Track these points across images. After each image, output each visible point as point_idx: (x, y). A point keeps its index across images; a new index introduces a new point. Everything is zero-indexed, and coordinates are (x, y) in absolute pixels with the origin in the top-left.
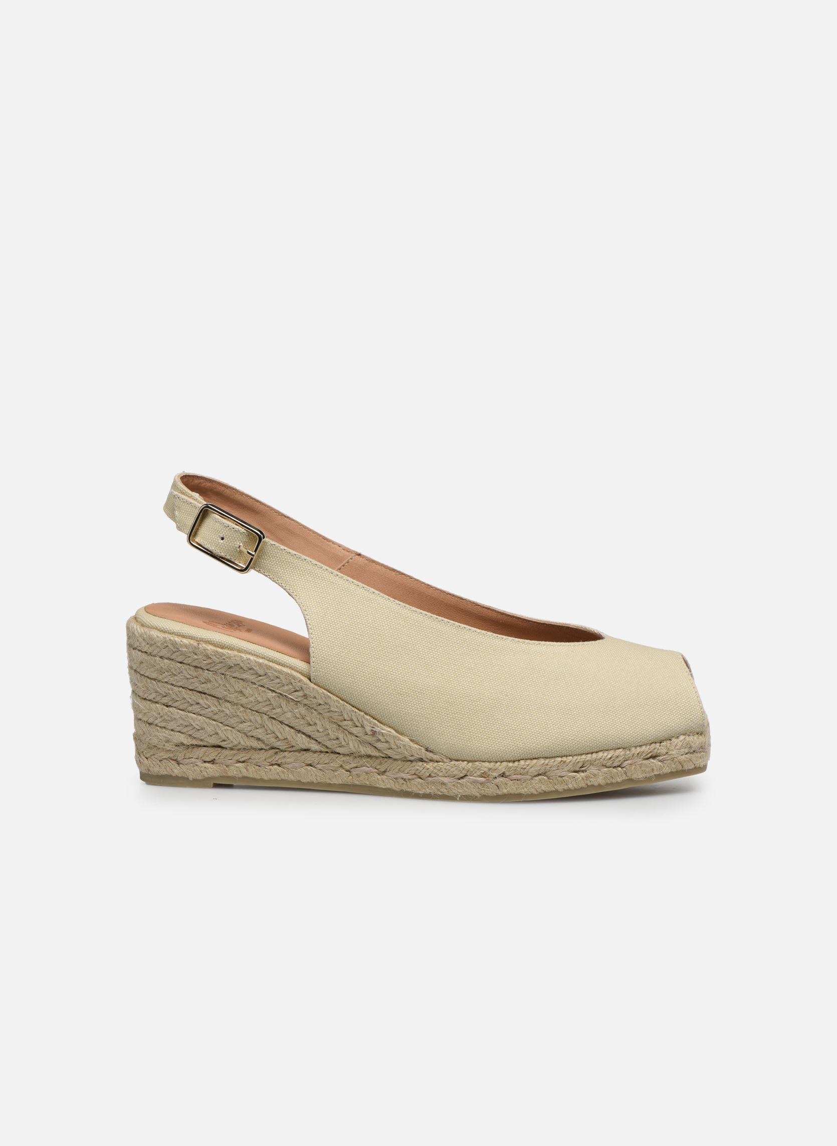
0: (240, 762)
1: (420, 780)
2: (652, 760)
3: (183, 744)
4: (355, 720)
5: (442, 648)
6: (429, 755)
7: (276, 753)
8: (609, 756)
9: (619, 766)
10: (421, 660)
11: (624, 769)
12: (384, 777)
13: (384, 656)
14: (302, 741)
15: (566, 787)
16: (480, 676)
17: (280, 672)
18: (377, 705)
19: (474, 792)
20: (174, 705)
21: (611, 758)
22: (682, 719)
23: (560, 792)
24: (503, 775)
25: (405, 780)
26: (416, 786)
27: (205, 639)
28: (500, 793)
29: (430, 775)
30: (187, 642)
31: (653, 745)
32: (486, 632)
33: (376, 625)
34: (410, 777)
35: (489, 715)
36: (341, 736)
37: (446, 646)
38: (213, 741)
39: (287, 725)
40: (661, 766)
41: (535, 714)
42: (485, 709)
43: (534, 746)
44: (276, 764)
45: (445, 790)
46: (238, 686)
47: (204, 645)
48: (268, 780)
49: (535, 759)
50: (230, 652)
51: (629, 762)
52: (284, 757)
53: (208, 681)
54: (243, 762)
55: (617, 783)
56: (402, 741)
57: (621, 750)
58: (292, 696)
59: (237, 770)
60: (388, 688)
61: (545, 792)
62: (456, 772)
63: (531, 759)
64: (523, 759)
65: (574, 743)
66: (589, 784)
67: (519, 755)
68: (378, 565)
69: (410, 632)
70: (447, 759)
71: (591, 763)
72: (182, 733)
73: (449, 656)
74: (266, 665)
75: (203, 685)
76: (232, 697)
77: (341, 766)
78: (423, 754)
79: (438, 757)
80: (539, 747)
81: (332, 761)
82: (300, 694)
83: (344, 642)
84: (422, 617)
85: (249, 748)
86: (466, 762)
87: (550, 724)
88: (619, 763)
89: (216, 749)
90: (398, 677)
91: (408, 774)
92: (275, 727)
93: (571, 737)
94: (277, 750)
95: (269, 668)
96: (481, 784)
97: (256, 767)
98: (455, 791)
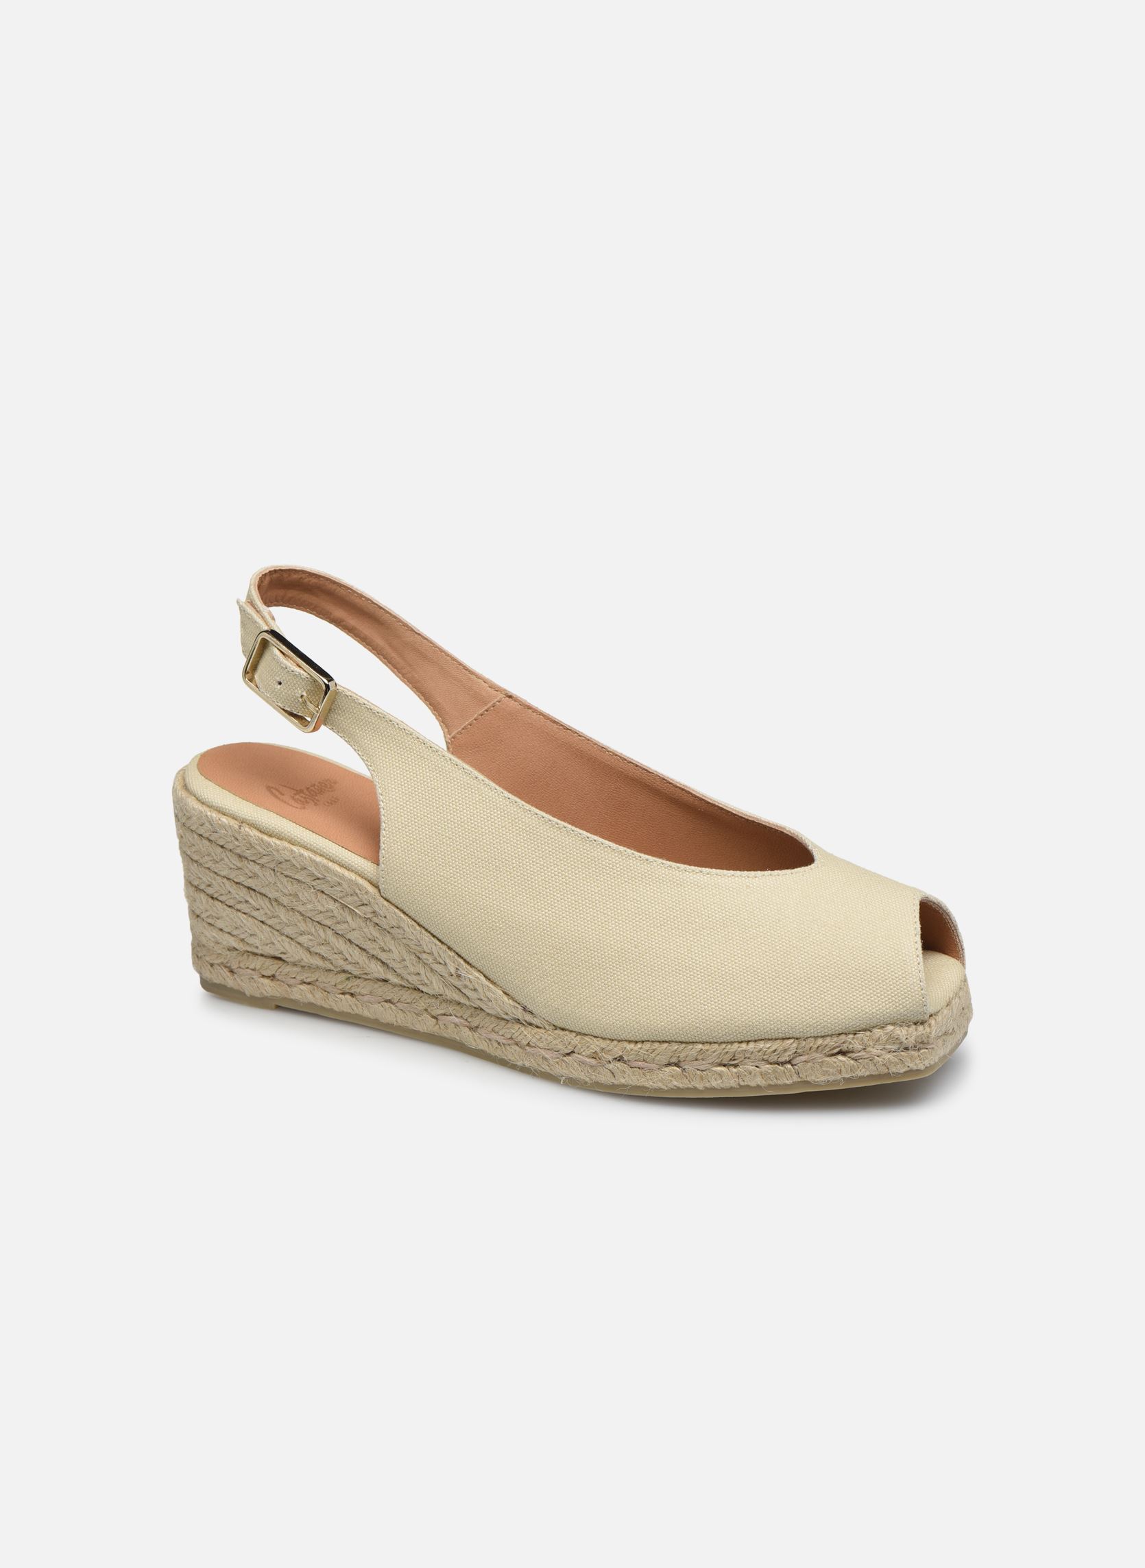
0: (305, 983)
1: (517, 1048)
2: (840, 1057)
3: (235, 949)
4: (436, 955)
5: (559, 867)
6: (527, 1018)
7: (348, 979)
8: (773, 1049)
9: (789, 1062)
10: (526, 883)
11: (796, 1067)
12: (476, 1035)
13: (477, 872)
14: (376, 970)
15: (708, 1085)
16: (605, 914)
17: (342, 877)
18: (461, 939)
19: (581, 1075)
20: (221, 898)
21: (775, 1051)
22: (890, 1003)
23: (699, 1090)
24: (620, 1059)
25: (499, 1043)
26: (512, 1054)
27: (249, 820)
28: (616, 1082)
29: (529, 1043)
30: (227, 822)
31: (843, 1037)
32: (625, 848)
33: (473, 825)
34: (504, 1041)
35: (608, 973)
36: (422, 971)
37: (565, 865)
38: (269, 950)
39: (357, 946)
40: (853, 1065)
41: (671, 978)
42: (604, 964)
43: (662, 1026)
44: (349, 993)
45: (547, 1067)
46: (290, 887)
47: (247, 829)
48: (340, 1012)
49: (666, 1042)
50: (278, 842)
51: (803, 1058)
52: (358, 986)
53: (255, 876)
54: (309, 984)
55: (786, 1085)
56: (494, 993)
57: (792, 1041)
58: (359, 910)
59: (301, 994)
60: (477, 919)
61: (679, 1088)
62: (560, 1046)
63: (660, 1042)
64: (649, 1041)
65: (719, 1027)
66: (742, 1083)
67: (641, 1036)
68: (535, 714)
69: (517, 840)
70: (550, 1025)
71: (747, 1056)
72: (233, 936)
73: (566, 880)
74: (324, 866)
75: (250, 880)
76: (285, 901)
77: (426, 1010)
78: (519, 1014)
79: (539, 1021)
80: (669, 1027)
81: (415, 1001)
82: (368, 909)
83: (425, 845)
84: (537, 819)
85: (315, 967)
86: (574, 1034)
87: (689, 995)
88: (788, 1059)
89: (276, 961)
90: (491, 904)
91: (503, 1037)
92: (341, 945)
93: (717, 1017)
94: (349, 975)
95: (328, 869)
96: (592, 1067)
97: (324, 992)
98: (558, 1070)
